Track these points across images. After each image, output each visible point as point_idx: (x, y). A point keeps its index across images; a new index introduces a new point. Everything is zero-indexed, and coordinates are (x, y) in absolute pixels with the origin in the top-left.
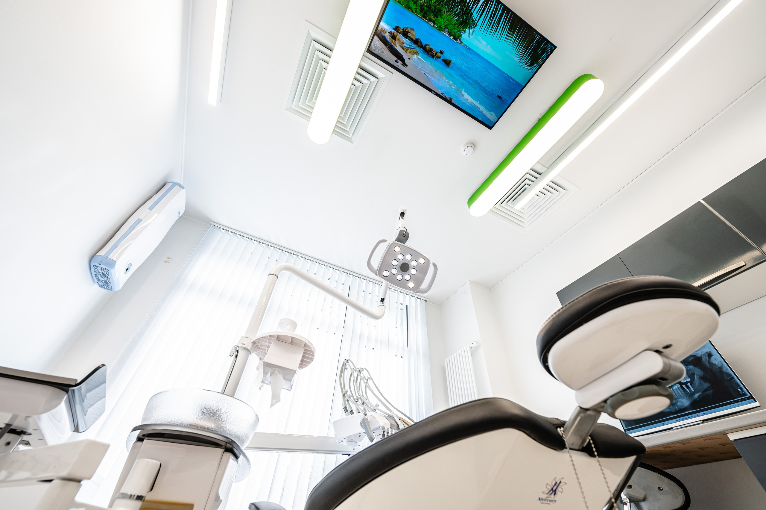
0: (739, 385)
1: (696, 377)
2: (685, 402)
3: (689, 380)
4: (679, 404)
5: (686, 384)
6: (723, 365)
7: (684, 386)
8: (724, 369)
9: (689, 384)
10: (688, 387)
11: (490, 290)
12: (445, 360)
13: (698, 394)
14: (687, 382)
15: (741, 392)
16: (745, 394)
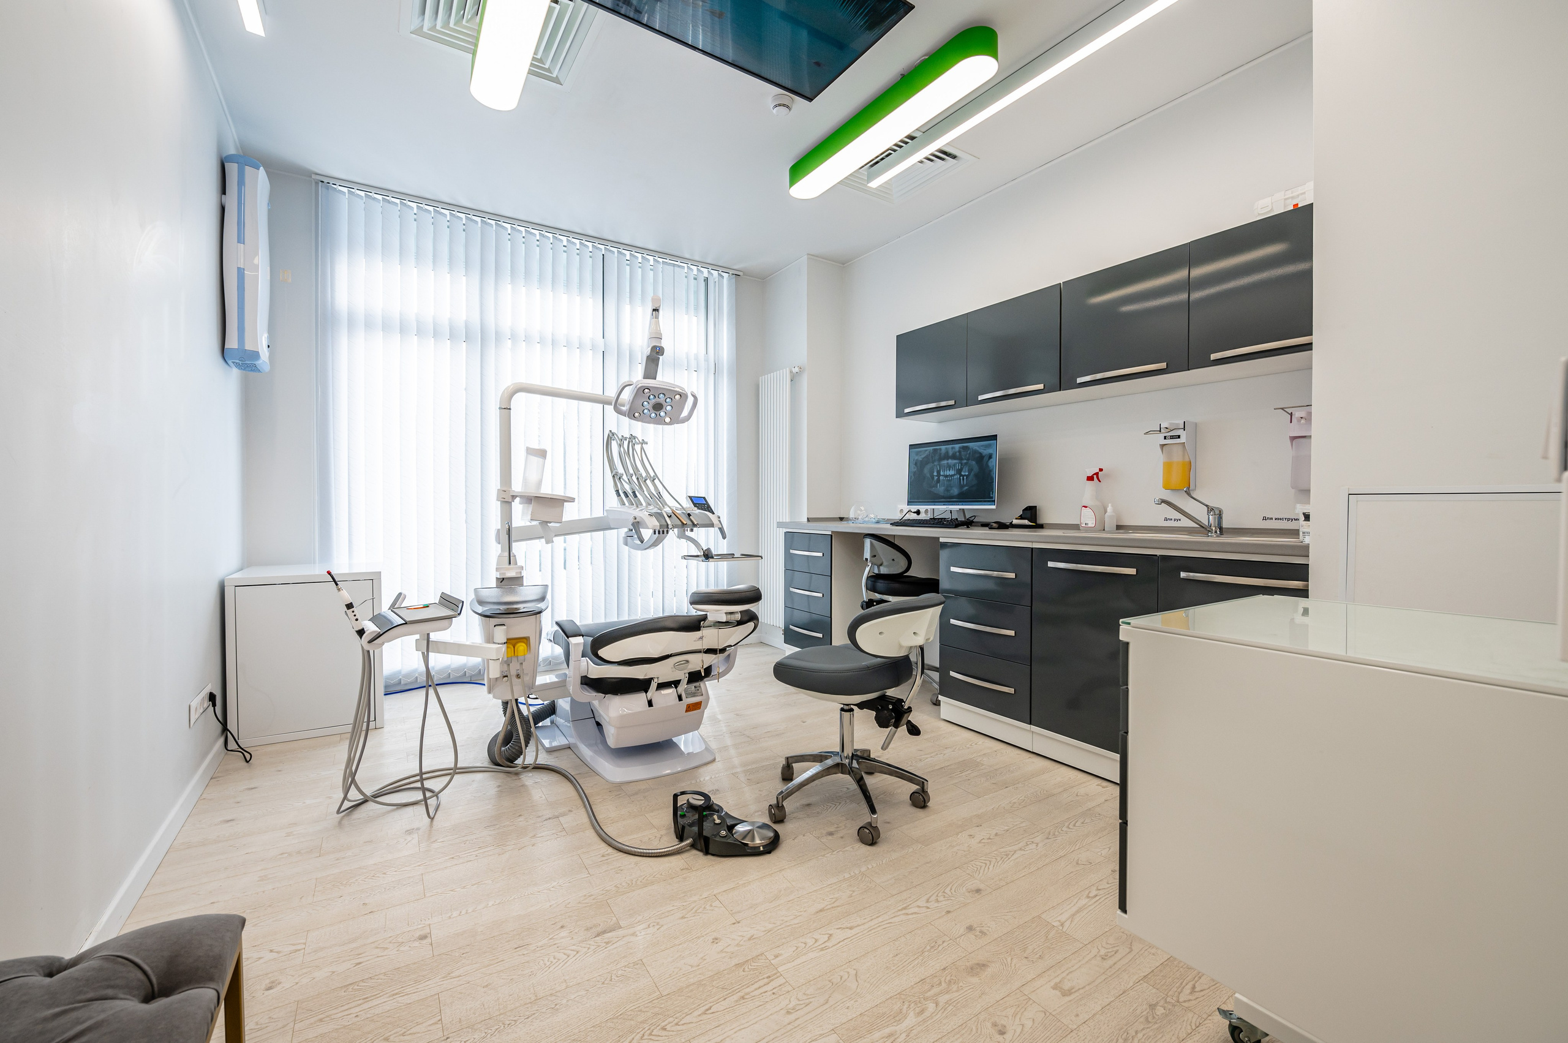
0: (993, 489)
1: (972, 473)
2: (955, 491)
3: (967, 474)
4: (952, 491)
5: (963, 476)
6: (993, 469)
7: (961, 478)
8: (992, 473)
9: (965, 477)
10: (963, 479)
11: (842, 265)
12: (760, 378)
13: (966, 488)
14: (965, 475)
15: (991, 496)
16: (992, 498)
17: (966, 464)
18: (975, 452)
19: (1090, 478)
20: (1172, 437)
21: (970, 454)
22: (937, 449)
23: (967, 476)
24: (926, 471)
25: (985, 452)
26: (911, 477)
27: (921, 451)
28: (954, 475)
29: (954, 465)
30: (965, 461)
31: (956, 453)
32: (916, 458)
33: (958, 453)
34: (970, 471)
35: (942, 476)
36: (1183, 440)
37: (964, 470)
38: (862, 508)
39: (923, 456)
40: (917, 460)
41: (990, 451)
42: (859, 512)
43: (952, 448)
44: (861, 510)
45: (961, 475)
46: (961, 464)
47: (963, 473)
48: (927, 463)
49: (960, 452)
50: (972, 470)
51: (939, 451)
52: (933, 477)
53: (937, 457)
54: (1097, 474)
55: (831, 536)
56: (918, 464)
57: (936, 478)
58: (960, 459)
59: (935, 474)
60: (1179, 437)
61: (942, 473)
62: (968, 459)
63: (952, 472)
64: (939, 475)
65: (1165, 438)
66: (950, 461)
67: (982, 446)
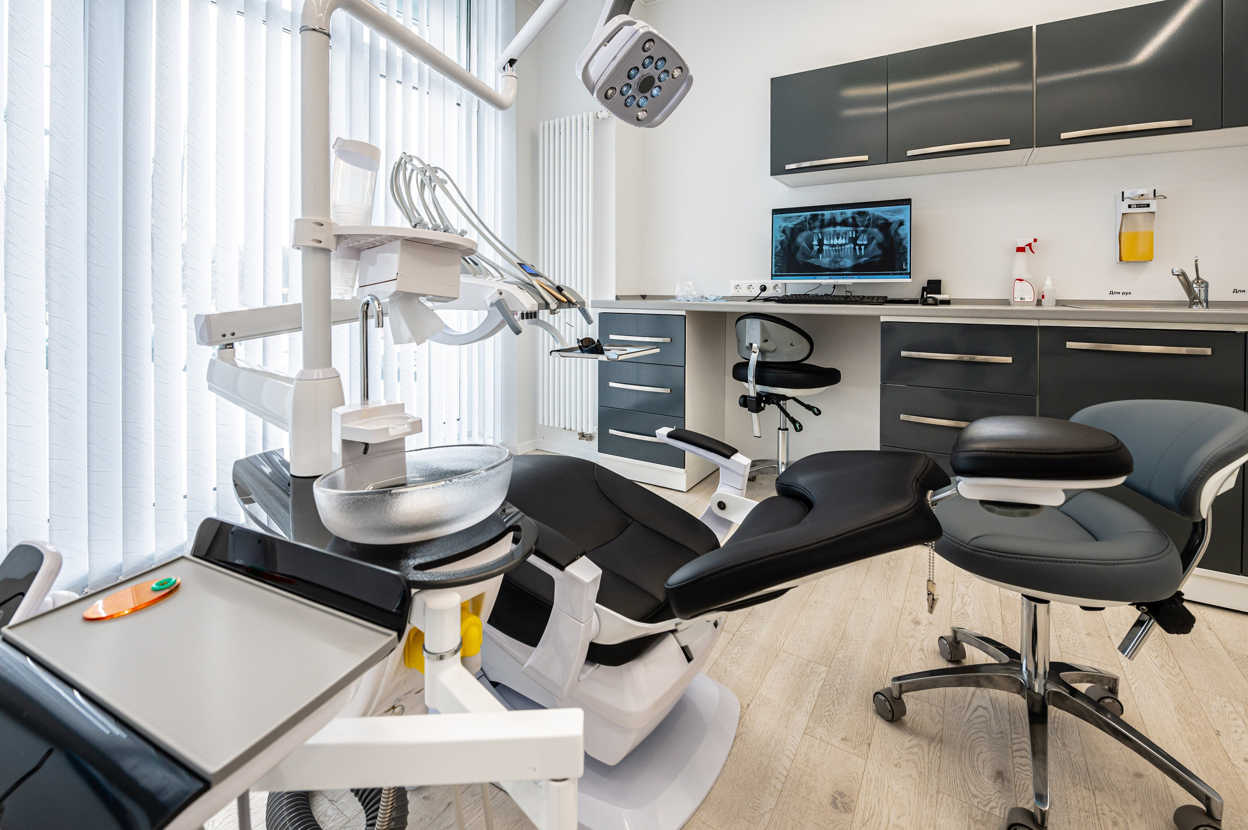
0: (906, 260)
1: (874, 242)
2: (848, 263)
3: (865, 242)
4: (842, 263)
5: (860, 246)
6: (906, 238)
7: (857, 247)
8: (905, 242)
9: (863, 247)
10: (860, 249)
12: (541, 124)
13: (865, 259)
14: (863, 245)
15: (904, 267)
16: (906, 270)
17: (864, 232)
18: (878, 218)
19: (1020, 250)
20: (1139, 206)
21: (869, 220)
22: (817, 215)
23: (866, 246)
24: (801, 239)
25: (893, 218)
26: (776, 247)
27: (791, 217)
28: (845, 244)
29: (846, 233)
30: (862, 228)
31: (848, 218)
32: (784, 224)
33: (851, 220)
34: (870, 240)
35: (827, 245)
36: (1151, 209)
37: (861, 238)
38: (690, 283)
39: (795, 223)
40: (785, 227)
41: (900, 217)
42: (686, 288)
43: (842, 214)
44: (689, 286)
45: (855, 244)
46: (857, 232)
47: (859, 242)
48: (802, 230)
49: (853, 218)
50: (873, 238)
51: (820, 217)
52: (811, 247)
53: (817, 223)
54: (1030, 245)
55: (685, 316)
56: (788, 232)
57: (816, 248)
58: (855, 225)
59: (815, 242)
60: (1148, 206)
61: (825, 242)
62: (867, 226)
63: (841, 241)
64: (821, 243)
65: (1130, 206)
66: (838, 228)
67: (888, 211)
